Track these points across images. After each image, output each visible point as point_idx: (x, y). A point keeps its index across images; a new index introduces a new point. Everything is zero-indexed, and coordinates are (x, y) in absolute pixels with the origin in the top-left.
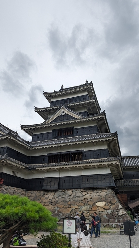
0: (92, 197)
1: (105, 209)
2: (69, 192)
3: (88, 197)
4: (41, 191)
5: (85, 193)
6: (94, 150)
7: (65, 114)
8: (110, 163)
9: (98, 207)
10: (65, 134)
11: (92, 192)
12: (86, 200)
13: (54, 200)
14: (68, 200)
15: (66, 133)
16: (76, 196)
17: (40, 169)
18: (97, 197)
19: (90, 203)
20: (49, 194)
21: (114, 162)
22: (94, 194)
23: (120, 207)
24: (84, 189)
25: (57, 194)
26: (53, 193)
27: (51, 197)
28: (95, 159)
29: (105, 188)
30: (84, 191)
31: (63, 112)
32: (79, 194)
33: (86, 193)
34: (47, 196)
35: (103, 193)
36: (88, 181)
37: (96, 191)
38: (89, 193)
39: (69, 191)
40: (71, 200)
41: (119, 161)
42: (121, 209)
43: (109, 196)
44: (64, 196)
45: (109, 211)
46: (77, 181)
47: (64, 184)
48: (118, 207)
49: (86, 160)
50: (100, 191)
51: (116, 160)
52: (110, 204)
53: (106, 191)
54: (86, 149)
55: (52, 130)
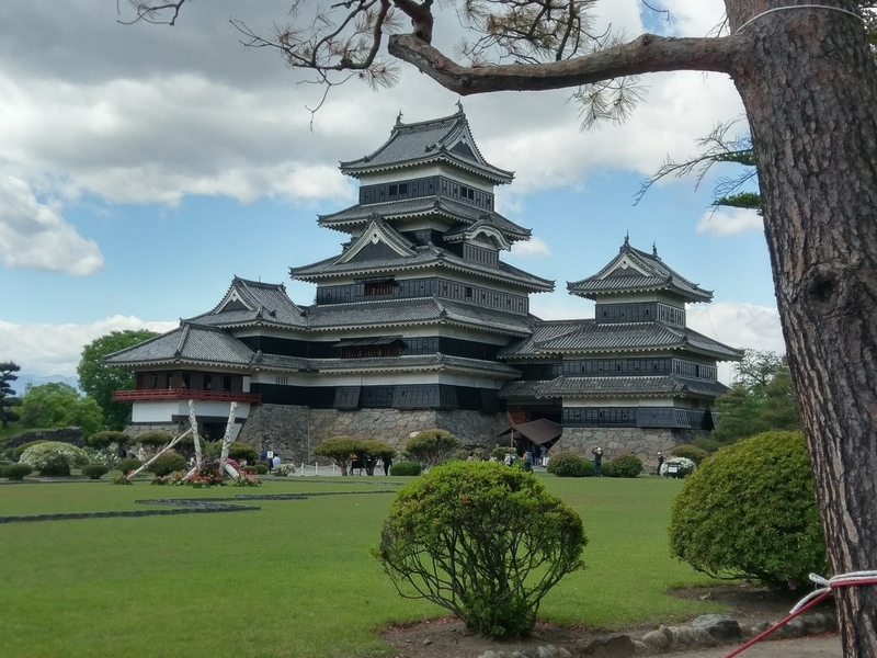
0: (407, 424)
2: (377, 413)
3: (402, 422)
4: (333, 410)
5: (399, 416)
6: (419, 337)
7: (379, 241)
9: (411, 438)
10: (378, 291)
11: (409, 415)
12: (398, 428)
13: (352, 427)
15: (381, 290)
16: (386, 420)
17: (325, 371)
18: (415, 423)
19: (402, 433)
20: (346, 415)
22: (411, 418)
24: (398, 409)
25: (358, 416)
26: (351, 415)
27: (348, 421)
28: (417, 354)
30: (399, 412)
31: (375, 236)
32: (391, 418)
33: (401, 416)
34: (342, 419)
35: (424, 417)
36: (403, 394)
37: (416, 413)
38: (405, 416)
40: (377, 426)
43: (429, 423)
44: (367, 420)
47: (369, 399)
50: (420, 414)
53: (428, 413)
54: (406, 335)
55: (354, 279)
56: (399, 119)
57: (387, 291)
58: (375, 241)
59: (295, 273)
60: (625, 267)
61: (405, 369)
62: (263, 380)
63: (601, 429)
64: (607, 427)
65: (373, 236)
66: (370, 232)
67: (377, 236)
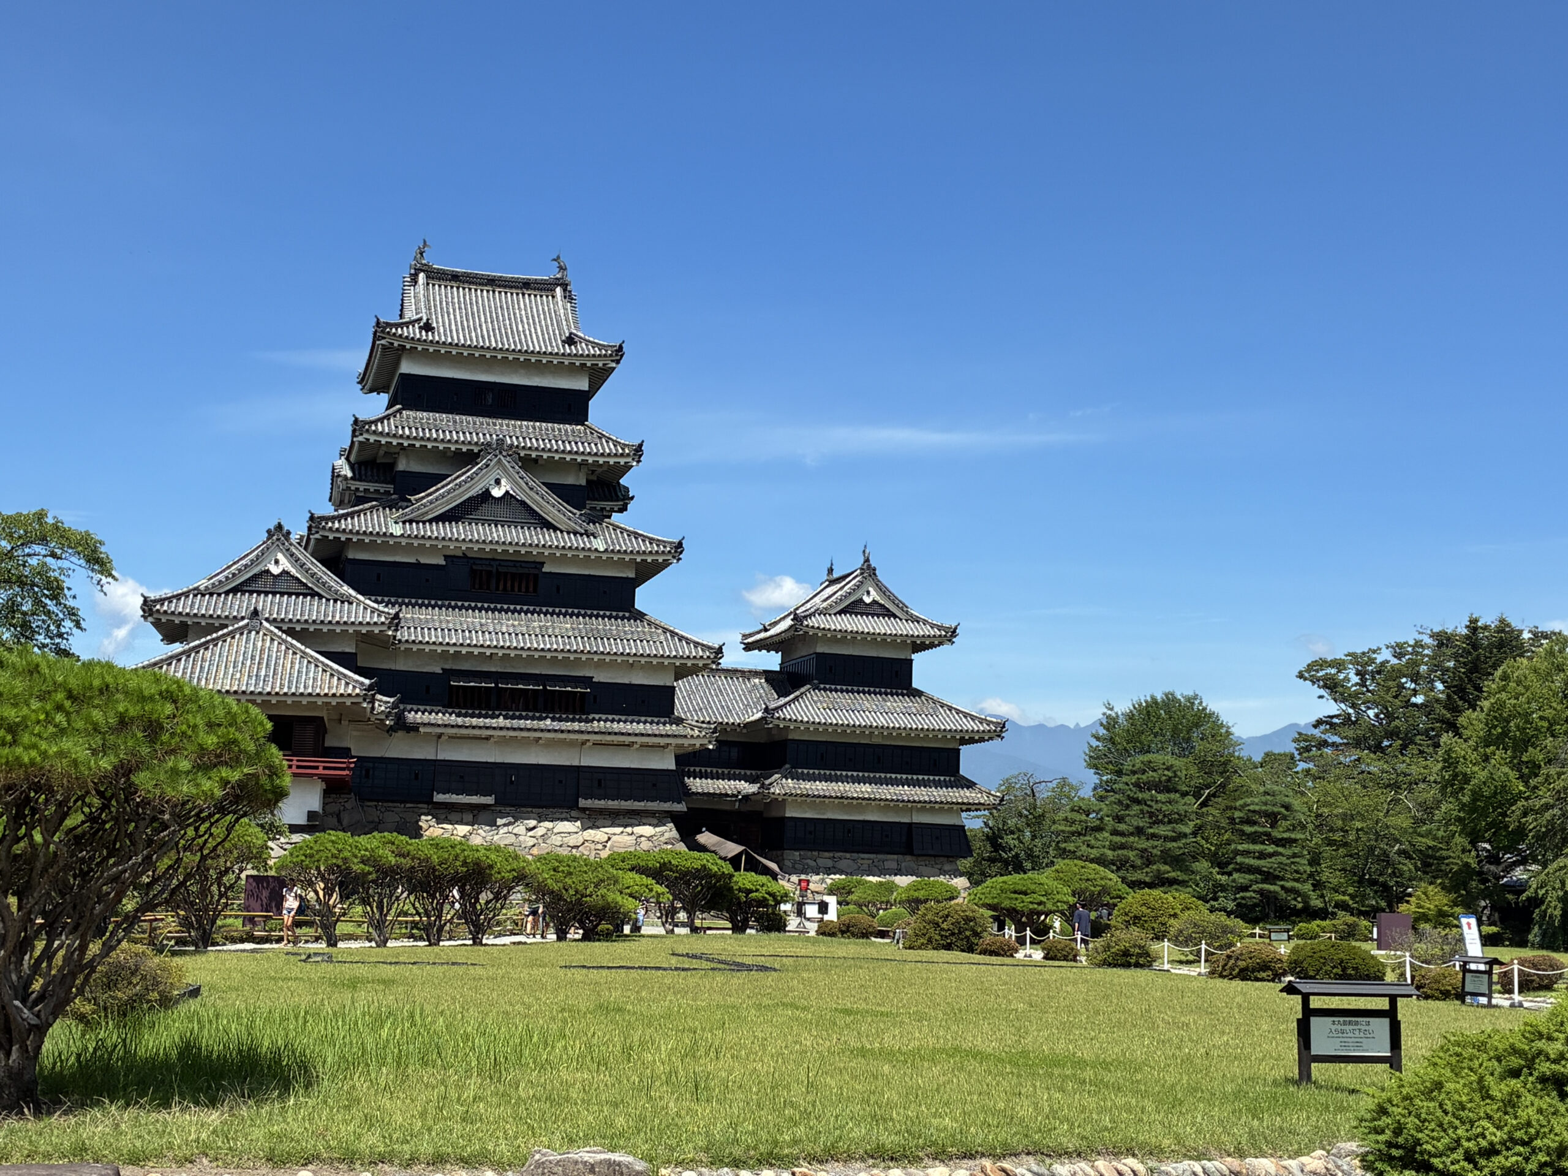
0: (609, 839)
3: (599, 835)
4: (420, 805)
6: (631, 685)
7: (509, 493)
10: (501, 586)
12: (593, 846)
14: (531, 844)
15: (509, 584)
16: (555, 831)
18: (630, 838)
27: (464, 828)
28: (628, 715)
30: (583, 815)
31: (498, 482)
36: (600, 784)
39: (528, 812)
40: (540, 841)
43: (663, 839)
44: (511, 828)
46: (561, 782)
47: (511, 789)
49: (597, 717)
53: (654, 822)
54: (600, 677)
55: (446, 557)
57: (523, 590)
58: (497, 492)
60: (867, 599)
63: (848, 855)
64: (858, 852)
65: (493, 482)
66: (487, 473)
67: (503, 482)
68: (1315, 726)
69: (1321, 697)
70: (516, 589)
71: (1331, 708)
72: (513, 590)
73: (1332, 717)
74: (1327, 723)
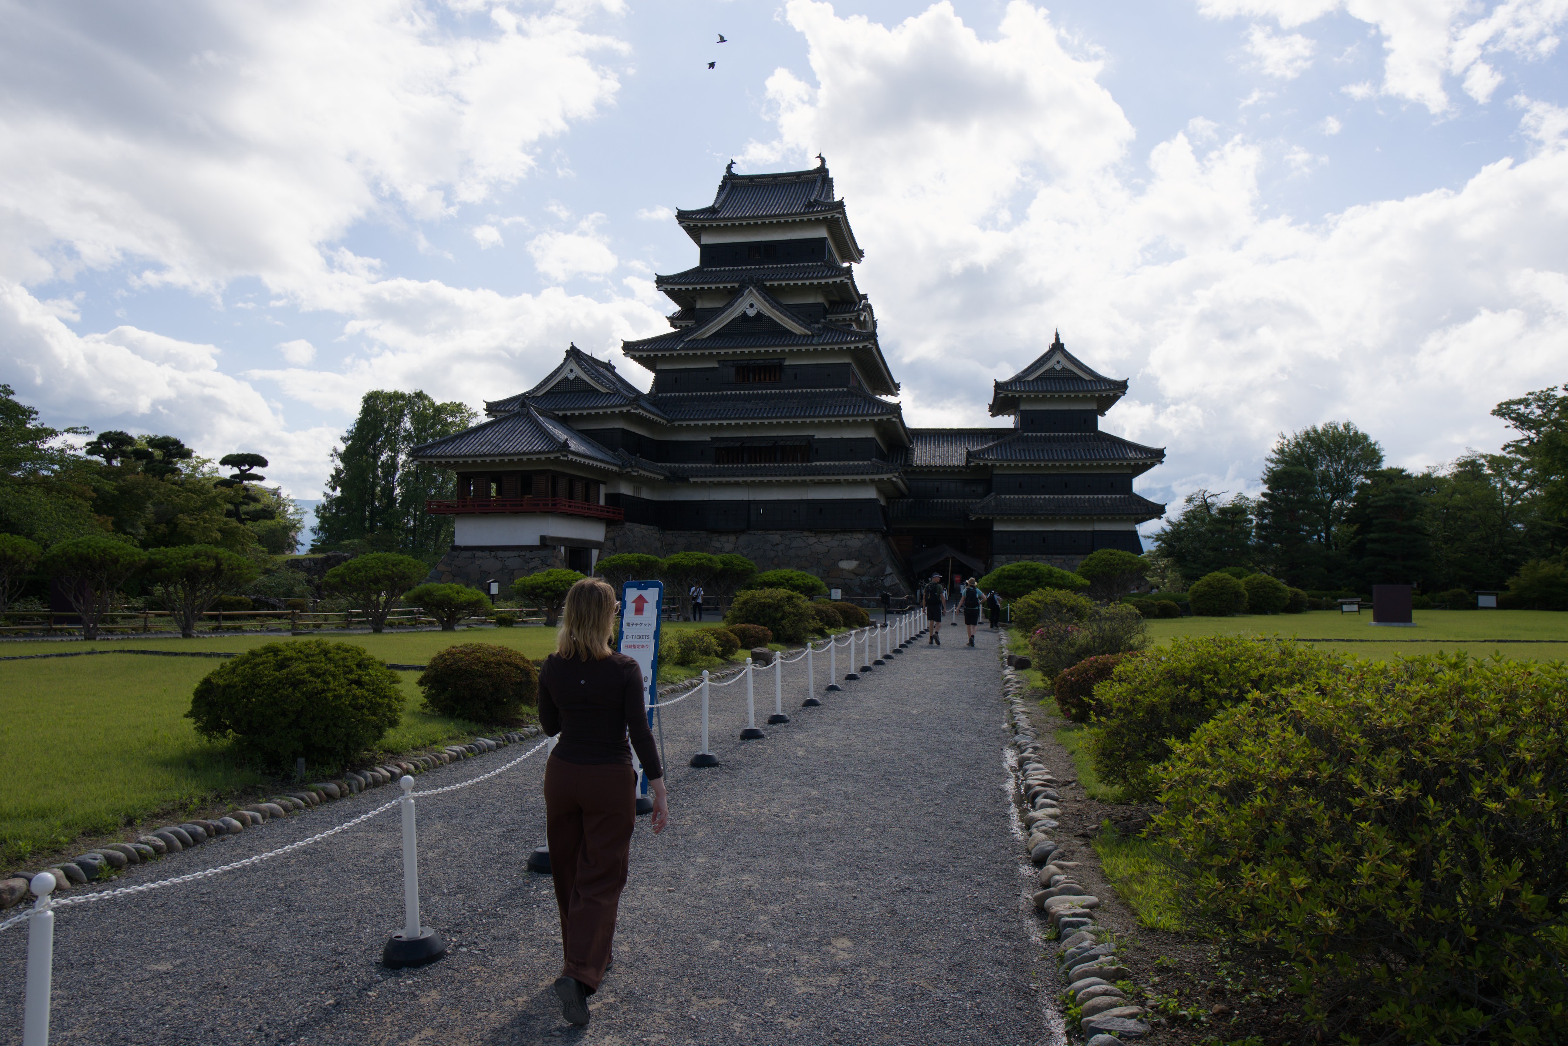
0: (829, 550)
1: (857, 575)
2: (775, 537)
3: (820, 548)
4: (702, 532)
5: (812, 540)
6: (842, 439)
7: (758, 312)
8: (876, 477)
9: (842, 570)
10: (757, 378)
11: (829, 539)
12: (816, 556)
15: (762, 376)
16: (791, 546)
17: (698, 480)
18: (842, 549)
19: (825, 561)
20: (723, 538)
21: (885, 477)
22: (835, 543)
23: (889, 570)
24: (811, 531)
25: (744, 539)
26: (732, 538)
27: (728, 547)
28: (840, 461)
29: (861, 532)
30: (812, 535)
31: (752, 306)
32: (799, 542)
33: (816, 540)
34: (718, 545)
35: (856, 541)
36: (821, 512)
38: (823, 539)
39: (773, 534)
41: (897, 474)
42: (890, 574)
43: (868, 549)
44: (761, 545)
45: (865, 579)
48: (885, 571)
49: (818, 463)
50: (848, 537)
51: (891, 472)
52: (869, 565)
53: (861, 536)
54: (819, 435)
55: (719, 361)
56: (729, 167)
57: (772, 378)
58: (751, 313)
59: (630, 348)
60: (1058, 367)
61: (833, 478)
62: (626, 490)
63: (1044, 557)
64: (1052, 554)
65: (748, 306)
66: (744, 300)
67: (755, 306)
68: (1504, 449)
69: (1507, 427)
70: (767, 378)
71: (1516, 434)
72: (765, 380)
73: (1518, 442)
74: (1513, 446)
